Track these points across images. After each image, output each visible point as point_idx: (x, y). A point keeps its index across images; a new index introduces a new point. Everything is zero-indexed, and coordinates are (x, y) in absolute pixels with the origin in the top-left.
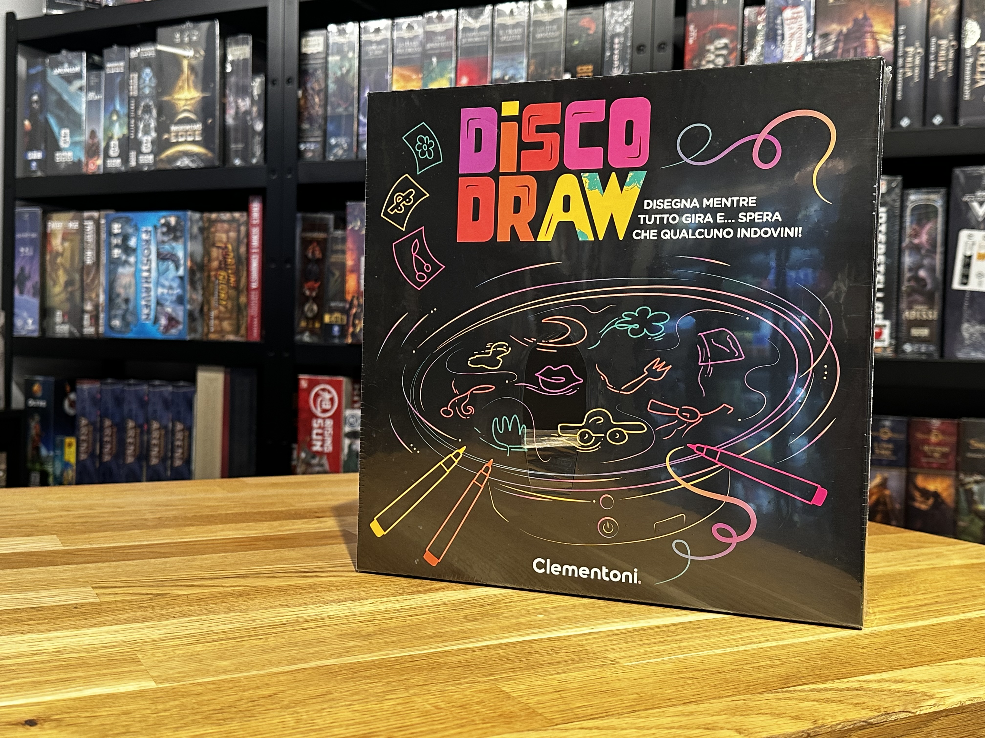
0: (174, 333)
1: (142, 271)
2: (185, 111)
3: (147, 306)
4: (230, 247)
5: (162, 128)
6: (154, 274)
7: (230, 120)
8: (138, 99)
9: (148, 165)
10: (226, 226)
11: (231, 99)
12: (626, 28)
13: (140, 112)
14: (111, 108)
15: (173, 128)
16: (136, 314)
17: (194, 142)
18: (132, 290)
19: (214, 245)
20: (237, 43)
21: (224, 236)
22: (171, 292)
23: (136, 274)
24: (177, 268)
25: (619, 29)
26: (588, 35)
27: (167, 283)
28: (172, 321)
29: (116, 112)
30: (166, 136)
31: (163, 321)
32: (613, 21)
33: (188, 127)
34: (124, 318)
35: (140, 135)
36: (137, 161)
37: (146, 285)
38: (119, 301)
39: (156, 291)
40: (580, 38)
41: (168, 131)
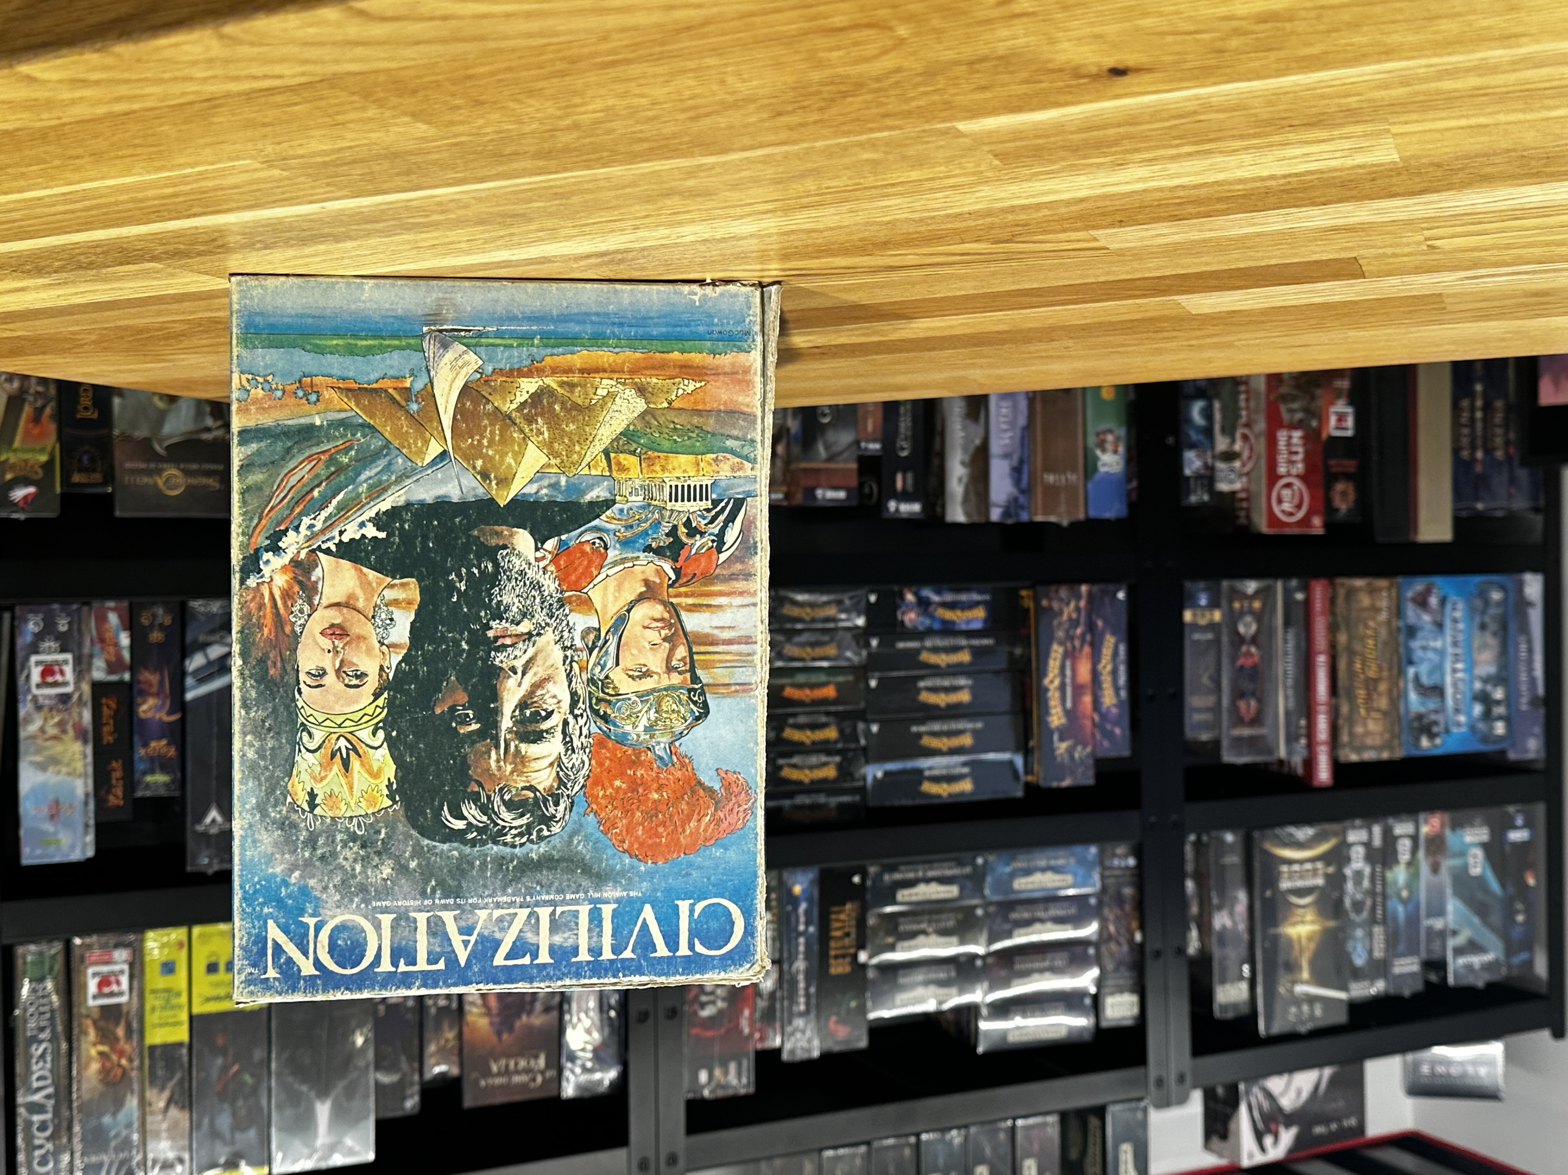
0: (1418, 585)
1: (1464, 670)
2: (1303, 907)
3: (1455, 621)
4: (1363, 712)
5: (1336, 881)
6: (1448, 667)
7: (1242, 896)
8: (1373, 920)
9: (1354, 827)
10: (1369, 741)
11: (1242, 927)
12: (790, 1022)
13: (1369, 902)
14: (1410, 907)
15: (1320, 881)
16: (1471, 611)
17: (1290, 862)
18: (1477, 643)
19: (1385, 714)
20: (1235, 1006)
21: (1372, 726)
22: (1424, 643)
23: (1471, 665)
24: (1417, 678)
25: (799, 1022)
26: (838, 1014)
27: (1430, 655)
28: (1422, 602)
29: (1404, 902)
30: (1331, 870)
31: (1433, 601)
32: (808, 1033)
33: (1300, 884)
34: (1487, 602)
35: (1367, 870)
36: (1370, 833)
37: (1458, 651)
38: (1493, 626)
39: (1444, 644)
40: (849, 1010)
41: (1327, 876)
